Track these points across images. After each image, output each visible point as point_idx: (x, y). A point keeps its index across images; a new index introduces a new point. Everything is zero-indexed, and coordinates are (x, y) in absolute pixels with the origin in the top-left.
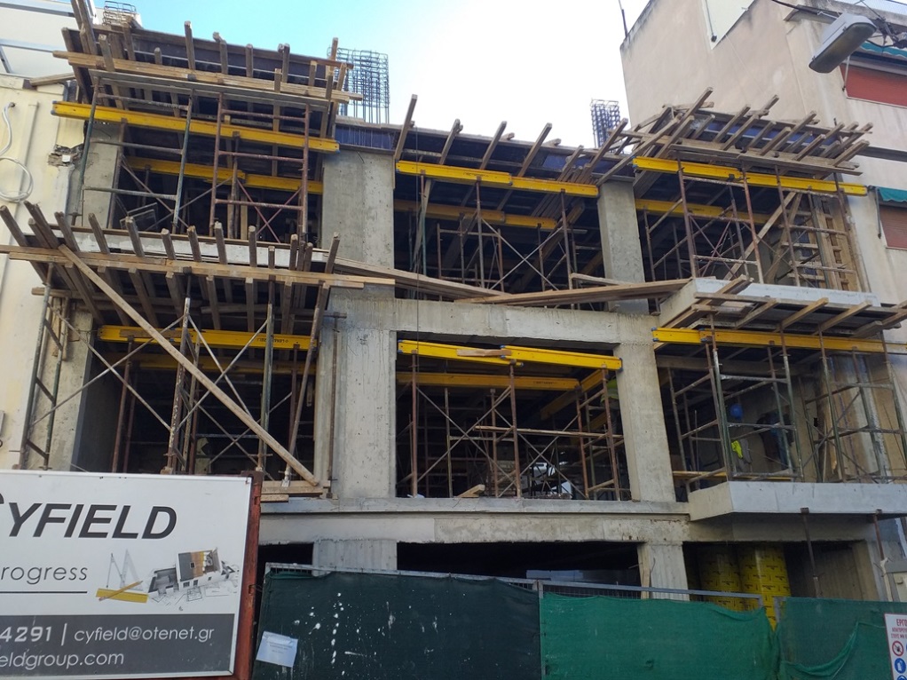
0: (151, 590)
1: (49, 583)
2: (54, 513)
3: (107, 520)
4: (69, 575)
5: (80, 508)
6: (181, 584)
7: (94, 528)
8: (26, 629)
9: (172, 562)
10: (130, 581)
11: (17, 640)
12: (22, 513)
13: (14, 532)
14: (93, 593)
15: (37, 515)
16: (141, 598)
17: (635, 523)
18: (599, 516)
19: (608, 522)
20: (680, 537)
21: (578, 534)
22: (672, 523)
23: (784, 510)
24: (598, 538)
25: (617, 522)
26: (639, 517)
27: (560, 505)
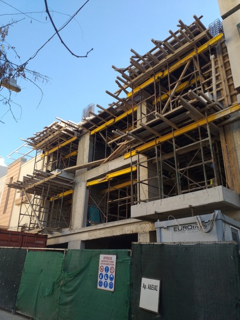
17: (135, 226)
18: (125, 225)
19: (127, 227)
20: (148, 230)
21: (119, 232)
22: (147, 224)
23: (149, 214)
24: (124, 233)
25: (130, 226)
26: (136, 223)
27: (113, 224)
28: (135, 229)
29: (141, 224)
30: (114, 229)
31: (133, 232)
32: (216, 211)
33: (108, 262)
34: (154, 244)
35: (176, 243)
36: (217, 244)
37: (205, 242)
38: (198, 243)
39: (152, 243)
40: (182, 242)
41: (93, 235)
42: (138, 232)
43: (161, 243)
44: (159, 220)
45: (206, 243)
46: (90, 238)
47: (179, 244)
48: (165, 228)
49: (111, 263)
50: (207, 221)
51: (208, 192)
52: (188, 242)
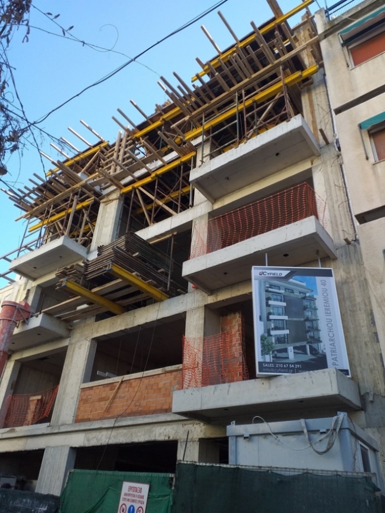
17: (173, 428)
18: (155, 425)
19: (159, 428)
20: (198, 435)
21: (143, 437)
22: (195, 426)
23: (205, 407)
24: (152, 439)
25: (164, 427)
26: (175, 423)
27: (133, 420)
28: (173, 432)
29: (185, 425)
30: (134, 430)
31: (169, 437)
32: (340, 415)
33: (134, 496)
34: (220, 467)
35: (263, 468)
36: (340, 475)
37: (318, 470)
38: (305, 471)
39: (218, 465)
40: (273, 468)
41: (94, 438)
42: (178, 438)
43: (235, 467)
44: (234, 422)
45: (320, 472)
46: (87, 444)
47: (268, 471)
48: (245, 438)
49: (140, 499)
50: (325, 430)
51: (311, 377)
52: (286, 468)
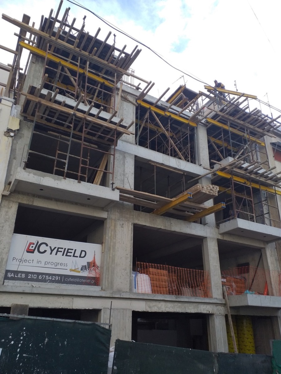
0: (81, 270)
1: (59, 267)
2: (60, 250)
3: (71, 253)
4: (63, 265)
5: (65, 249)
6: (87, 269)
7: (69, 254)
8: (54, 277)
9: (86, 264)
10: (76, 268)
11: (53, 279)
12: (52, 249)
13: (51, 254)
14: (69, 270)
15: (56, 250)
16: (79, 272)
18: (200, 303)
20: (225, 313)
22: (222, 307)
24: (199, 311)
25: (205, 306)
26: (212, 304)
27: (188, 299)
28: (211, 309)
29: (217, 306)
30: (186, 305)
31: (209, 312)
41: (155, 306)
42: (214, 313)
